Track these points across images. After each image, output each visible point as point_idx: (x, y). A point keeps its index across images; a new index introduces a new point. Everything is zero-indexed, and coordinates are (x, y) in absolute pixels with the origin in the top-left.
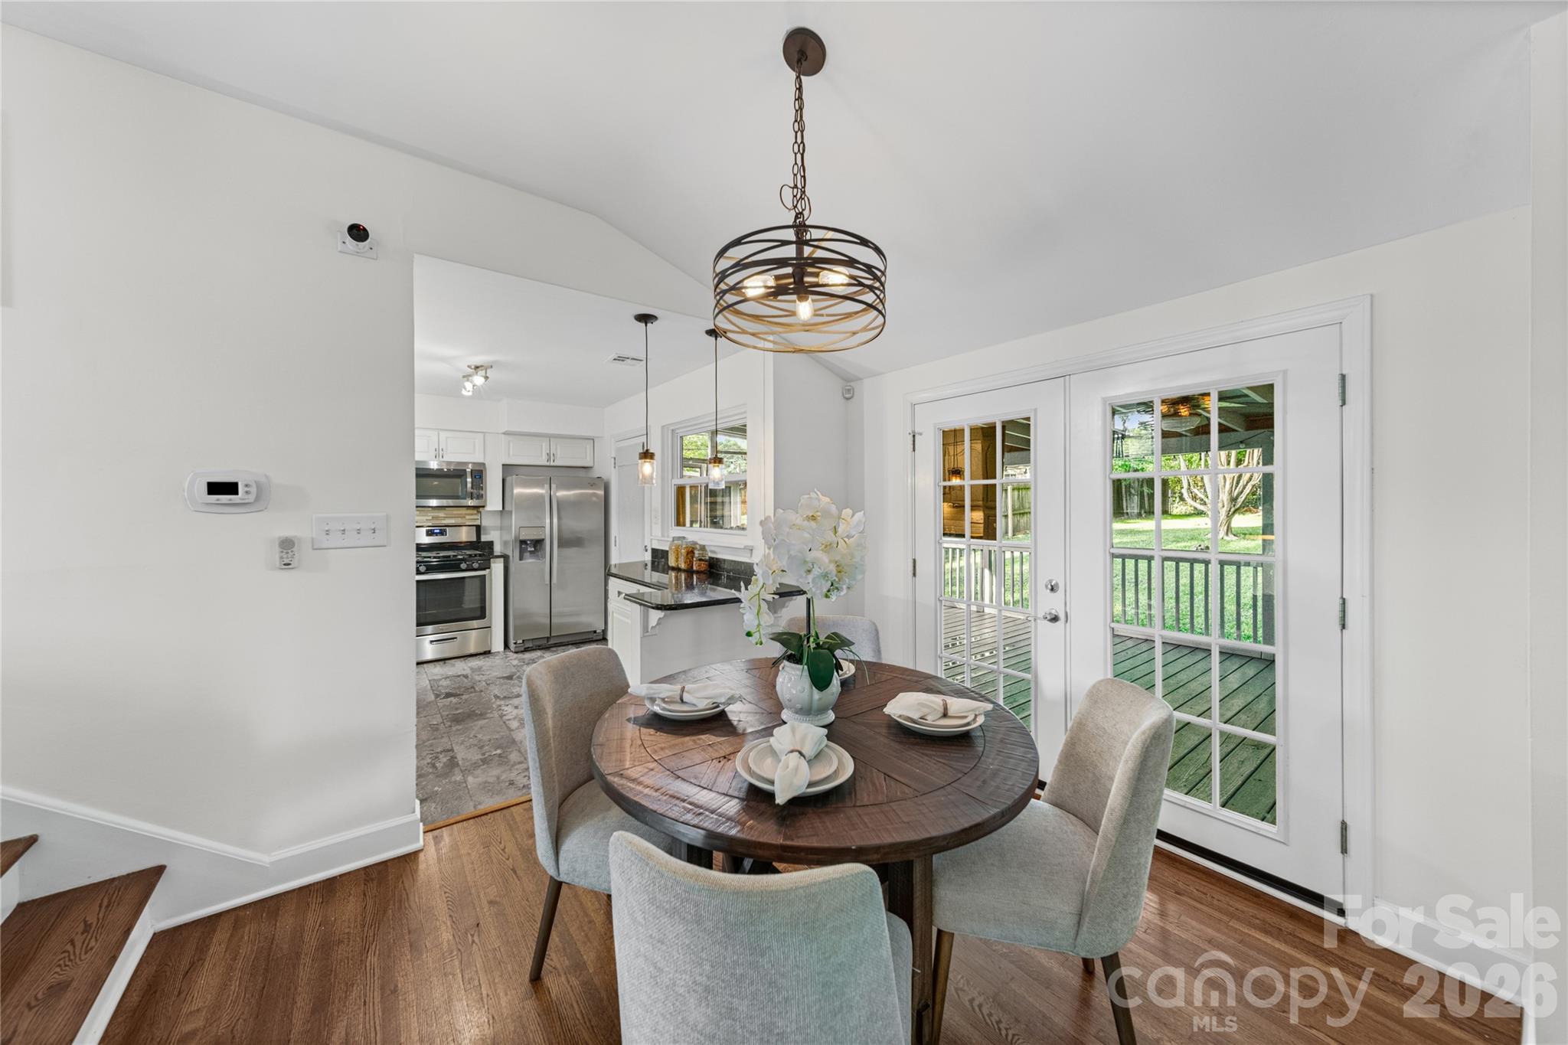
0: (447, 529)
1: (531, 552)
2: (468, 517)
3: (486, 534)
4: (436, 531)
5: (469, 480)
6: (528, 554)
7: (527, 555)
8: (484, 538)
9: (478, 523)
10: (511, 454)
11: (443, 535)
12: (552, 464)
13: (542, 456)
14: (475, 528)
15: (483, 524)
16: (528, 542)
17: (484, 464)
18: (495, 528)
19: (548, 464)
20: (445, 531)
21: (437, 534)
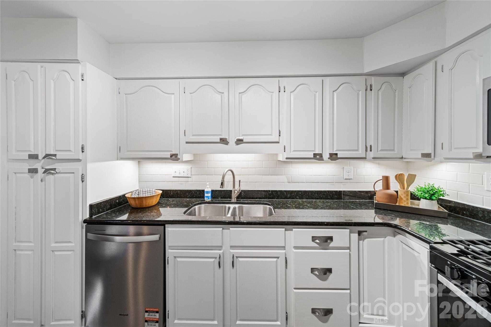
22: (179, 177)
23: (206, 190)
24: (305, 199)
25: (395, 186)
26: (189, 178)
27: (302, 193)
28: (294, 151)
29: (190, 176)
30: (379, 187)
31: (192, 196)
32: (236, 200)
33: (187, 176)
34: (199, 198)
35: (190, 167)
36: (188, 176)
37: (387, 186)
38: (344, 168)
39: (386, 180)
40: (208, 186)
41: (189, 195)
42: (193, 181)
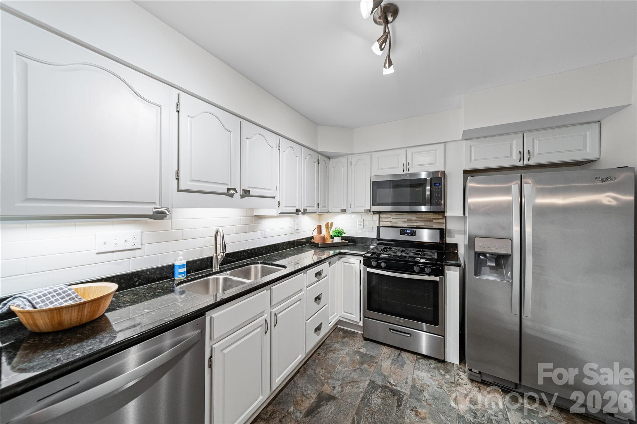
0: (416, 230)
1: (491, 267)
2: (435, 221)
3: (450, 237)
4: (407, 231)
5: (428, 188)
6: (488, 268)
7: (485, 269)
8: (449, 240)
9: (443, 226)
10: (473, 158)
11: (412, 235)
12: (526, 163)
13: (511, 155)
14: (439, 231)
15: (448, 228)
16: (488, 255)
17: (444, 173)
18: (460, 232)
19: (521, 163)
20: (414, 232)
21: (408, 234)
22: (113, 252)
23: (177, 263)
24: (275, 252)
25: (324, 232)
26: (137, 251)
27: (273, 247)
28: (285, 206)
29: (139, 246)
30: (316, 233)
31: (146, 280)
32: (219, 268)
33: (134, 247)
34: (158, 281)
35: (140, 231)
36: (136, 248)
37: (320, 232)
38: (295, 221)
39: (320, 227)
40: (181, 257)
41: (140, 280)
42: (145, 255)
